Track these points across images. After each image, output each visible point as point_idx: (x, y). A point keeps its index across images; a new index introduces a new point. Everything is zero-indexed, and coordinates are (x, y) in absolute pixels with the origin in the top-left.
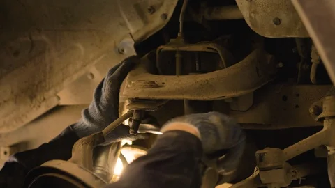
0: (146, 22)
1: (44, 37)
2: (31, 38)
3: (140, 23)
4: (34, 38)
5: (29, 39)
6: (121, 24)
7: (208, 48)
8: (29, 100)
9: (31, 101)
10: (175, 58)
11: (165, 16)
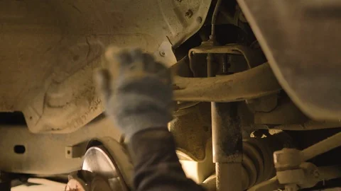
0: (185, 25)
1: (99, 42)
2: (88, 43)
3: (180, 26)
4: (90, 43)
5: (86, 44)
6: (164, 28)
7: (233, 50)
8: (87, 102)
9: (90, 103)
10: (206, 61)
11: (200, 19)
